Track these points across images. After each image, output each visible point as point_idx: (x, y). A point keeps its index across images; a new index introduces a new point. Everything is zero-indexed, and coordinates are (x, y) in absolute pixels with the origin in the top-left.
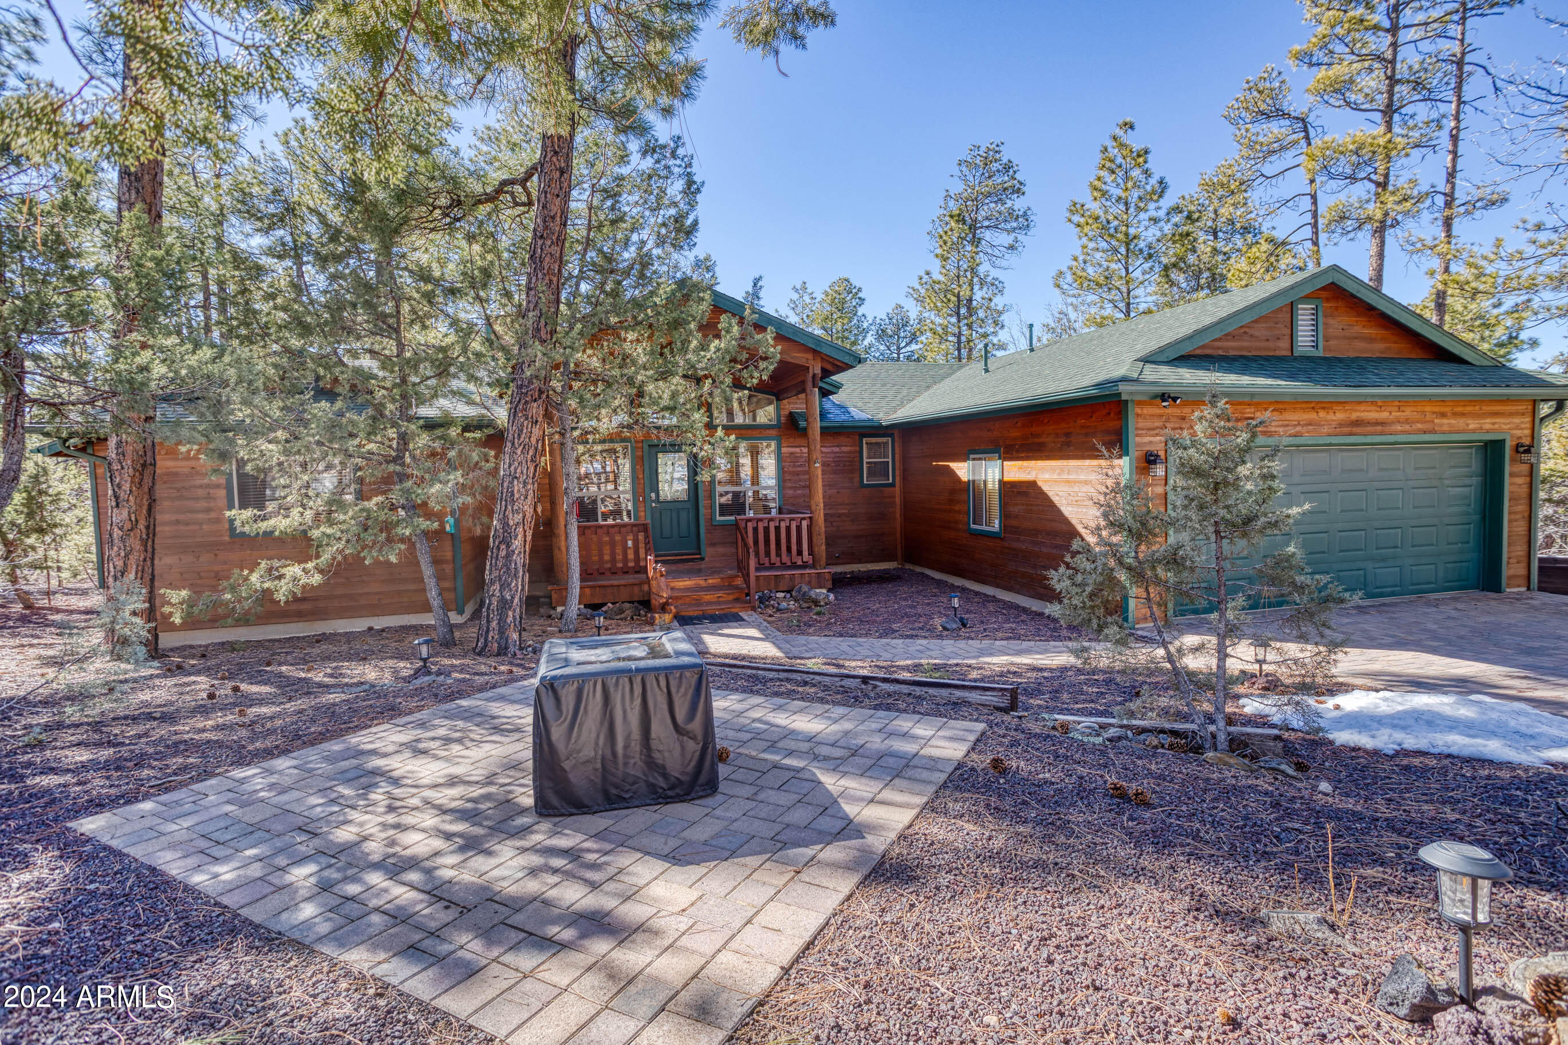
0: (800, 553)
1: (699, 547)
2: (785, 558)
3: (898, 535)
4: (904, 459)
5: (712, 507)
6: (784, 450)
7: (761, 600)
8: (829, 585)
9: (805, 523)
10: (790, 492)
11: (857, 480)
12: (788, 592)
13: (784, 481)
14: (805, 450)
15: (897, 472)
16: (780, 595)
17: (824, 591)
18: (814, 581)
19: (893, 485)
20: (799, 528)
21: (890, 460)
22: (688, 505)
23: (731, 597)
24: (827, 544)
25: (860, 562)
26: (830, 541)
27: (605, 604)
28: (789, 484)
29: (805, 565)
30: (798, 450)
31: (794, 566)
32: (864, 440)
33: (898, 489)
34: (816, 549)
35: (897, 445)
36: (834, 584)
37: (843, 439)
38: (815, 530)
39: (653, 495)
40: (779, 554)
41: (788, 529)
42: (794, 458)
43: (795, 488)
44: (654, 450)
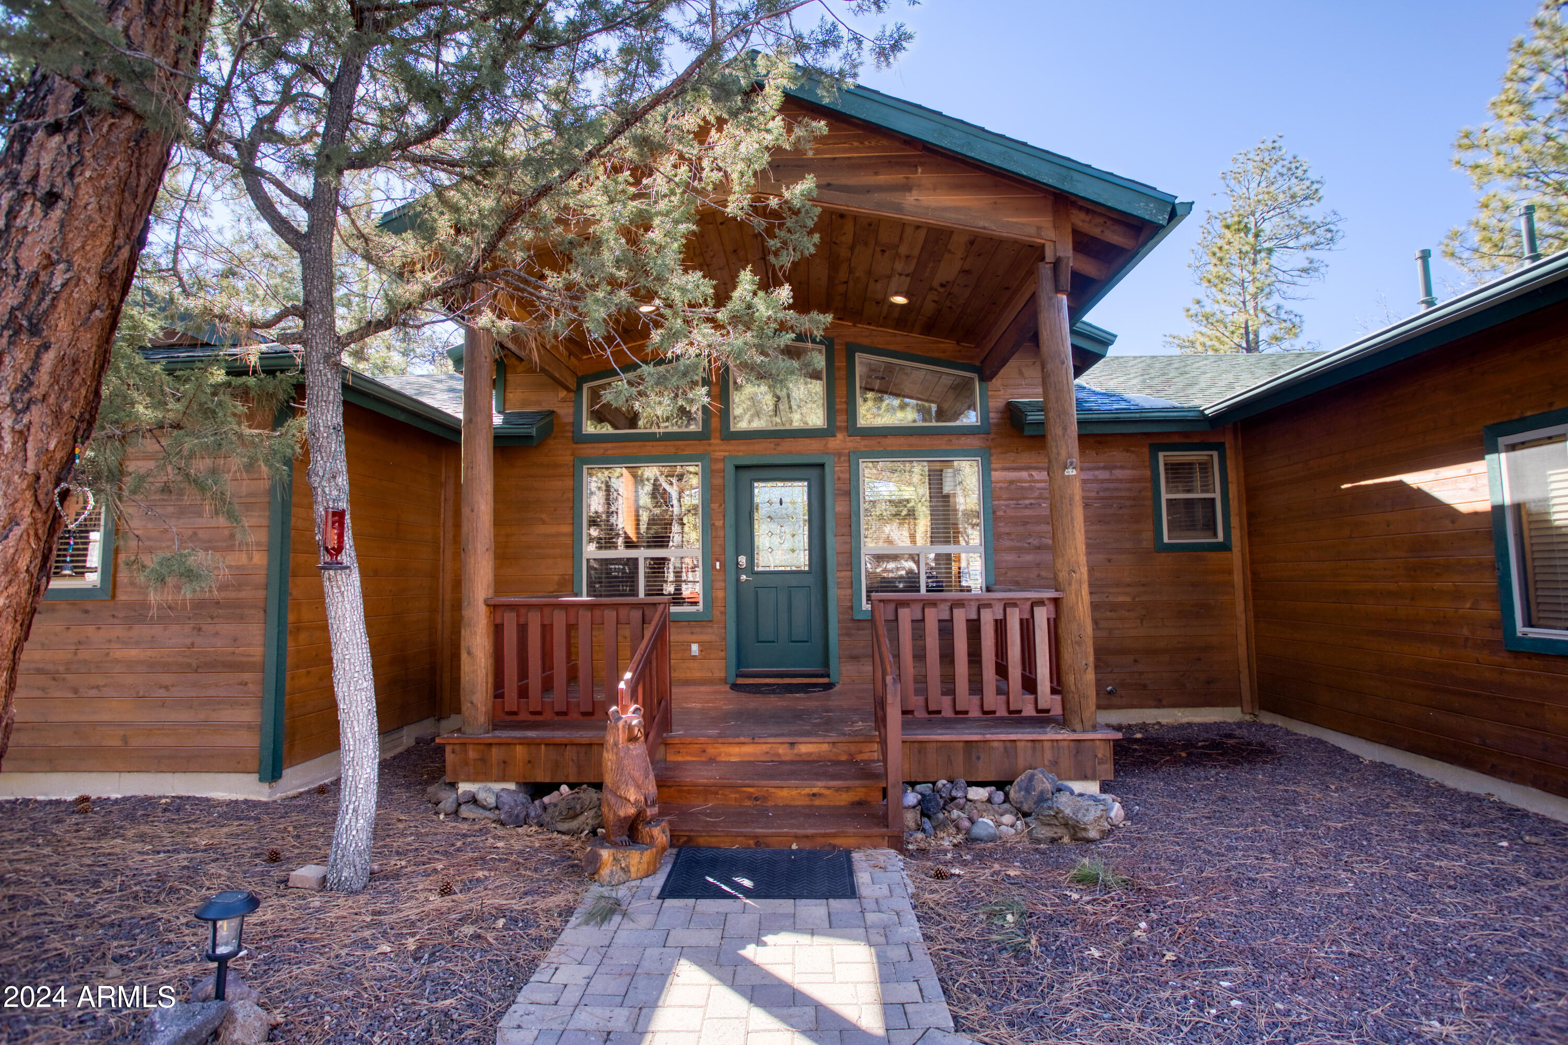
0: (1030, 685)
1: (826, 663)
2: (992, 700)
3: (1242, 651)
4: (1251, 493)
5: (853, 583)
6: (996, 475)
7: (925, 809)
8: (1107, 770)
9: (1042, 616)
10: (1010, 558)
11: (1148, 536)
12: (1001, 785)
13: (998, 536)
14: (1043, 475)
15: (1235, 521)
16: (978, 794)
17: (1093, 788)
18: (1066, 762)
19: (1225, 547)
20: (1027, 628)
21: (1217, 495)
22: (809, 580)
23: (844, 799)
24: (1100, 665)
25: (1159, 704)
26: (1103, 656)
27: (555, 787)
28: (1008, 543)
29: (1043, 719)
30: (1024, 474)
31: (1015, 719)
32: (1161, 455)
33: (1236, 557)
34: (1069, 679)
35: (1230, 465)
36: (1119, 768)
37: (1118, 455)
38: (1068, 632)
39: (742, 560)
40: (976, 687)
41: (1000, 627)
42: (1016, 492)
43: (1019, 550)
44: (746, 475)
